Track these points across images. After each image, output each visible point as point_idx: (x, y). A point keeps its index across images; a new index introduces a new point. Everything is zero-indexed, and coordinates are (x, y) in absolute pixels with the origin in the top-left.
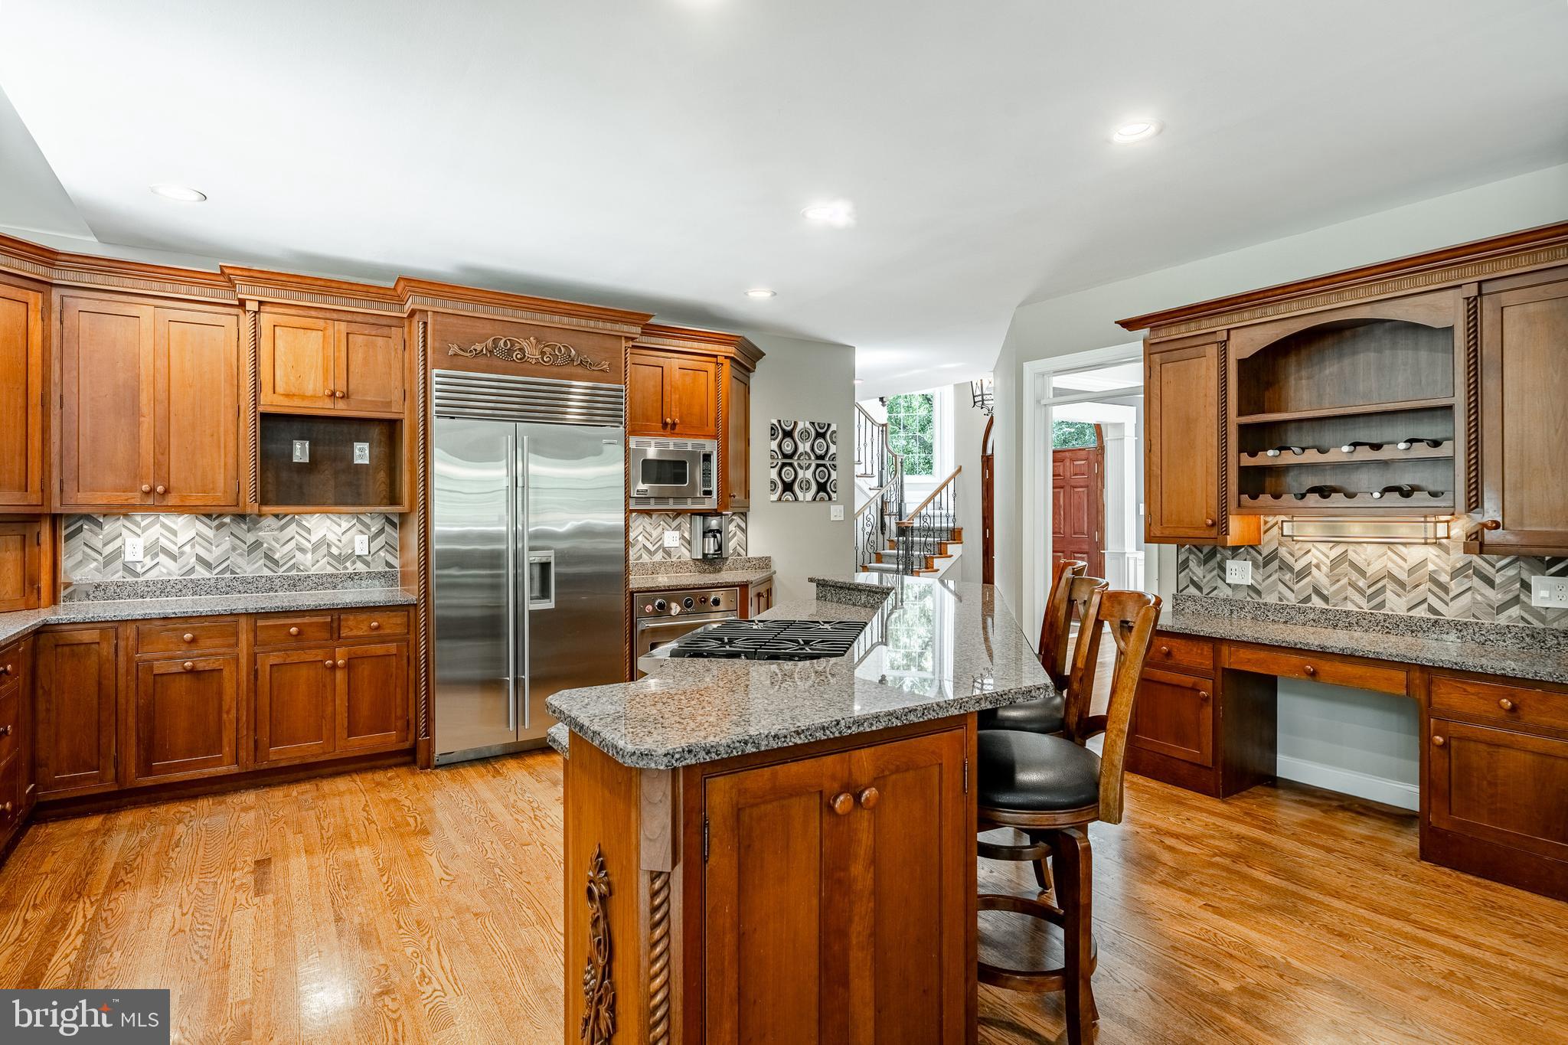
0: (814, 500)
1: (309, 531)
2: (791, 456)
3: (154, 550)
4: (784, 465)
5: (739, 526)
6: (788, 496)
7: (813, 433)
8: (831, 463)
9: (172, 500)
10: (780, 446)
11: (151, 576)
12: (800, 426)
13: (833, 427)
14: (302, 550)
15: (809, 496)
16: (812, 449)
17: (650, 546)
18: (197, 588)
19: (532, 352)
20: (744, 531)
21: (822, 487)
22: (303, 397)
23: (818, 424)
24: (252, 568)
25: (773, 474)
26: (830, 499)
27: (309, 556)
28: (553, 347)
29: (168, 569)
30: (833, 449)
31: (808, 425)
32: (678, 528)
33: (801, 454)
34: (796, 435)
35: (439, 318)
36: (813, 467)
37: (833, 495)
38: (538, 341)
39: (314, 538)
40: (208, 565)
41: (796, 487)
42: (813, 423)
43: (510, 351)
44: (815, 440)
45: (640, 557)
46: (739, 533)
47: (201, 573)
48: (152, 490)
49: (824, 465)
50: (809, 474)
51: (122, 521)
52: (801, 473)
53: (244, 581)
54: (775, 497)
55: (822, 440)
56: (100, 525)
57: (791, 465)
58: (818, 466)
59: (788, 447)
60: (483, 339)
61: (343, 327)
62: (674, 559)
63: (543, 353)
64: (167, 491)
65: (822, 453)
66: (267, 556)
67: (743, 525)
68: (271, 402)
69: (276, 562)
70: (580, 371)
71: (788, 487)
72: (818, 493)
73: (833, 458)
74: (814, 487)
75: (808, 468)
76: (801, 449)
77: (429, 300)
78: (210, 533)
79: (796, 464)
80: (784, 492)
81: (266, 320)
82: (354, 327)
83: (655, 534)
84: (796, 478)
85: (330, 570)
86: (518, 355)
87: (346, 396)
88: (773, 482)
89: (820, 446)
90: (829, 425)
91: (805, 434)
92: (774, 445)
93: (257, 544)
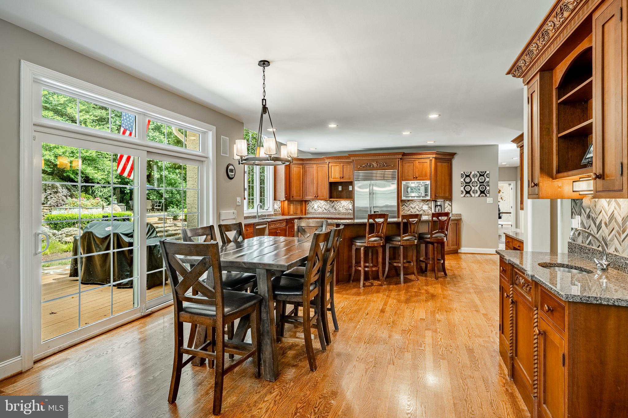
0: (479, 196)
1: (341, 204)
2: (469, 183)
3: (318, 207)
4: (466, 186)
5: (449, 204)
6: (468, 195)
7: (479, 175)
8: (487, 184)
9: (318, 198)
10: (464, 180)
11: (318, 211)
12: (473, 173)
13: (488, 172)
14: (340, 207)
15: (477, 195)
16: (478, 180)
17: (419, 209)
18: (324, 213)
19: (375, 165)
20: (451, 206)
21: (482, 192)
22: (336, 178)
23: (481, 172)
24: (332, 210)
25: (462, 189)
26: (486, 196)
27: (341, 208)
28: (380, 163)
29: (320, 210)
30: (487, 179)
31: (476, 172)
32: (428, 204)
33: (473, 182)
34: (471, 176)
35: (356, 161)
36: (479, 186)
37: (487, 195)
38: (377, 162)
39: (342, 205)
40: (326, 210)
41: (471, 192)
42: (479, 172)
43: (370, 166)
44: (479, 177)
45: (416, 212)
46: (449, 206)
47: (325, 211)
48: (316, 196)
49: (483, 185)
50: (477, 188)
51: (314, 202)
52: (473, 188)
53: (331, 213)
54: (463, 196)
55: (482, 177)
56: (311, 202)
57: (469, 185)
58: (481, 185)
59: (468, 180)
60: (365, 164)
61: (342, 164)
62: (426, 213)
63: (377, 165)
64: (318, 196)
65: (483, 181)
66: (335, 209)
67: (451, 204)
68: (332, 180)
69: (336, 210)
70: (386, 167)
71: (468, 192)
72: (481, 194)
73: (488, 182)
74: (479, 192)
75: (477, 186)
76: (473, 180)
77: (354, 158)
78: (326, 204)
79: (471, 185)
80: (466, 194)
81: (330, 165)
82: (344, 164)
83: (420, 206)
84: (471, 189)
85: (345, 212)
86: (372, 166)
87: (343, 178)
88: (462, 191)
89: (482, 179)
90: (486, 172)
91: (475, 176)
92: (462, 180)
93: (334, 206)
